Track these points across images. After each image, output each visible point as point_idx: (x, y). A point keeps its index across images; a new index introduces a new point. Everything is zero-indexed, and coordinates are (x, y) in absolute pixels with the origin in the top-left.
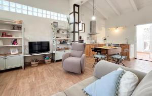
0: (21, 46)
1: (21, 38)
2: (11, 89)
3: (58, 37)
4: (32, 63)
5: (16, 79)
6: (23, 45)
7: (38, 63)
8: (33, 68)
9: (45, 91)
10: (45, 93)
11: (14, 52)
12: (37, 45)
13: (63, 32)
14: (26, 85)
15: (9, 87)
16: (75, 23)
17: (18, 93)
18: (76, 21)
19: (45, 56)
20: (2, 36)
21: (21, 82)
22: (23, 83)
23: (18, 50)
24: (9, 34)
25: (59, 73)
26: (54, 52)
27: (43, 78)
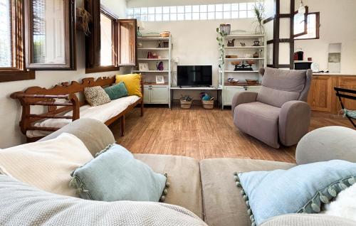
0: (168, 73)
1: (168, 60)
2: (153, 130)
3: (229, 57)
4: (182, 102)
5: (159, 120)
6: (169, 71)
7: (190, 103)
8: (183, 111)
9: (193, 151)
10: (192, 154)
11: (160, 81)
12: (194, 73)
13: (243, 45)
14: (169, 131)
15: (151, 127)
16: (278, 16)
17: (158, 139)
18: (282, 12)
19: (203, 93)
20: (148, 58)
21: (164, 126)
22: (166, 128)
23: (165, 78)
24: (155, 55)
25: (225, 131)
26: (221, 87)
27: (195, 131)
